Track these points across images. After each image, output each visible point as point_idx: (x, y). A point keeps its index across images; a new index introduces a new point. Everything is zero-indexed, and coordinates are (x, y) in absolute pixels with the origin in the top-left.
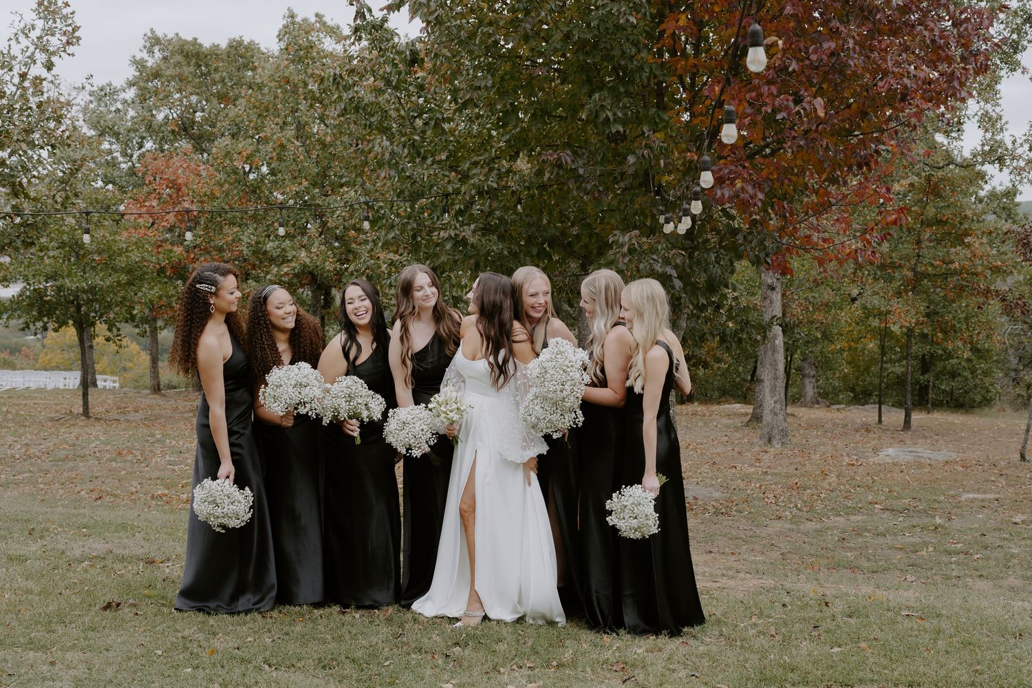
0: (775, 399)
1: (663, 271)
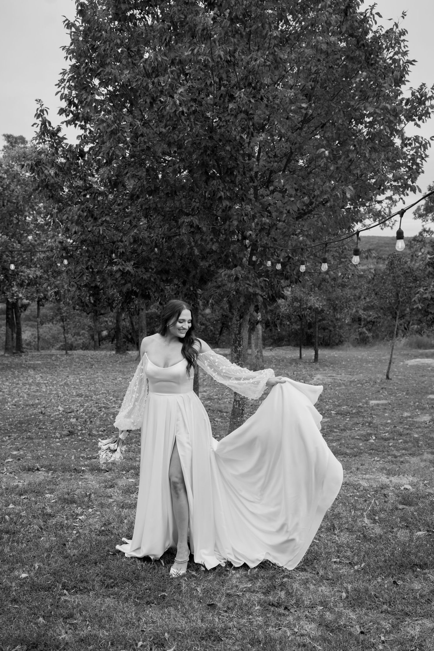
0: (258, 350)
1: (254, 291)
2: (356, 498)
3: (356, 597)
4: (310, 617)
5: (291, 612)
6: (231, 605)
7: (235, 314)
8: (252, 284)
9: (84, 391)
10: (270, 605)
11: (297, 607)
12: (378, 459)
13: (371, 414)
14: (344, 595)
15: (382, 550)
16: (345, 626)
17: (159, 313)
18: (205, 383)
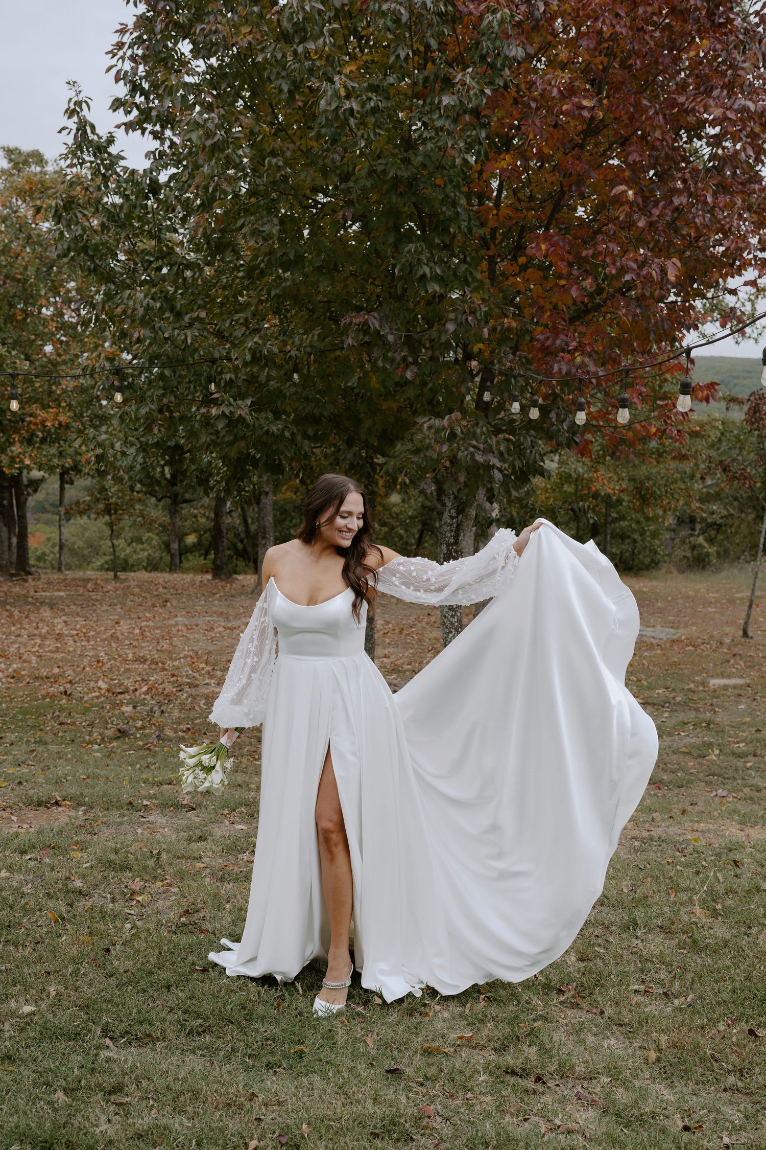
1: (485, 461)
2: (678, 867)
3: (676, 1060)
4: (586, 1097)
5: (549, 1088)
6: (433, 1071)
7: (449, 504)
8: (481, 446)
9: (150, 651)
10: (508, 1073)
11: (562, 1078)
12: (724, 794)
13: (711, 705)
14: (653, 1055)
15: (728, 968)
16: (654, 1115)
17: (299, 501)
18: (388, 640)
